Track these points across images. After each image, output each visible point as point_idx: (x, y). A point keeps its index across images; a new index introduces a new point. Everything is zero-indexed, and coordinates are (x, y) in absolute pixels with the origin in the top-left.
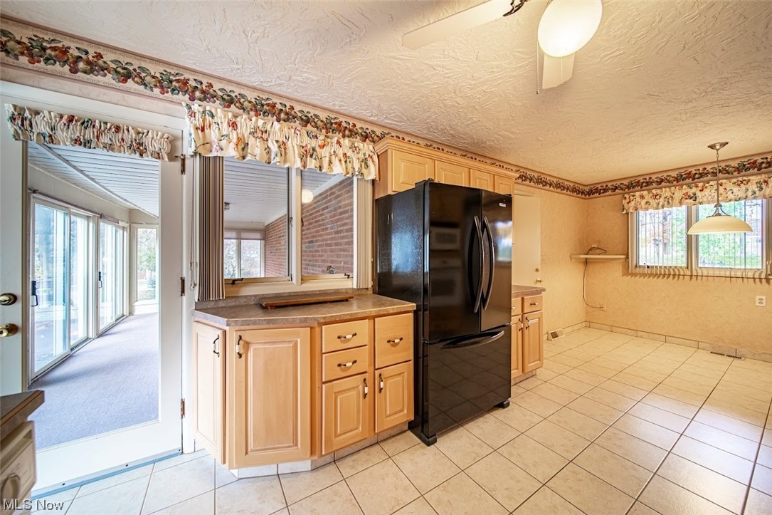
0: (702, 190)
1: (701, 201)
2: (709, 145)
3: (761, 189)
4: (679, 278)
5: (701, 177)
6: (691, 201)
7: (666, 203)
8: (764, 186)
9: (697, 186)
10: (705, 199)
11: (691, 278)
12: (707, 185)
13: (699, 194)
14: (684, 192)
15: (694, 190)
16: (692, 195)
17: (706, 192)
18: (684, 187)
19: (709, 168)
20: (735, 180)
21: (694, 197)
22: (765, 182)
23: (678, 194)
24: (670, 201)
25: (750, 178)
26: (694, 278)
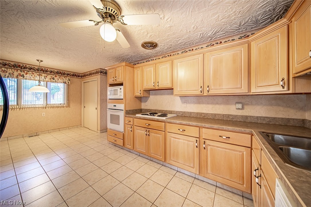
0: (26, 74)
1: (26, 78)
2: (37, 59)
3: (45, 79)
4: (14, 110)
5: (24, 68)
6: (22, 77)
7: (10, 76)
8: (46, 78)
9: (24, 72)
10: (27, 78)
11: (20, 109)
12: (28, 72)
13: (25, 75)
14: (19, 73)
15: (23, 73)
16: (22, 75)
17: (28, 75)
18: (19, 71)
19: (28, 66)
20: (38, 74)
21: (23, 76)
22: (46, 76)
23: (16, 73)
24: (12, 75)
25: (42, 74)
26: (21, 109)
